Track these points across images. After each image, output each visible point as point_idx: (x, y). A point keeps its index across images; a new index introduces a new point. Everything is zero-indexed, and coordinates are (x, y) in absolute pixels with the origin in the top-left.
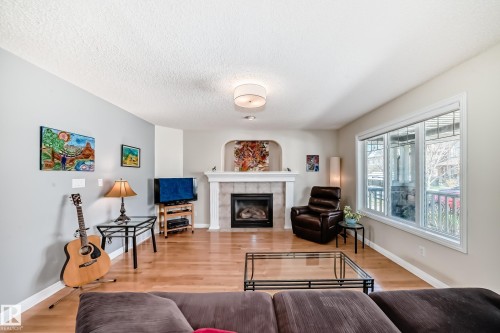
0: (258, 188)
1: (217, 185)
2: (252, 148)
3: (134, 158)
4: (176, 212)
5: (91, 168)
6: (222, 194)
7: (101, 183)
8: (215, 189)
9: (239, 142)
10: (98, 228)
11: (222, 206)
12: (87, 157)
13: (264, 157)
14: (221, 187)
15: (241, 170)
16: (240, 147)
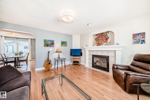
0: (102, 53)
1: (88, 51)
2: (102, 36)
3: (65, 44)
4: (77, 59)
5: (53, 46)
6: (90, 55)
7: (56, 50)
8: (87, 53)
9: (97, 35)
10: (55, 59)
11: (89, 59)
12: (52, 44)
13: (107, 39)
14: (89, 52)
15: (97, 46)
16: (97, 37)
